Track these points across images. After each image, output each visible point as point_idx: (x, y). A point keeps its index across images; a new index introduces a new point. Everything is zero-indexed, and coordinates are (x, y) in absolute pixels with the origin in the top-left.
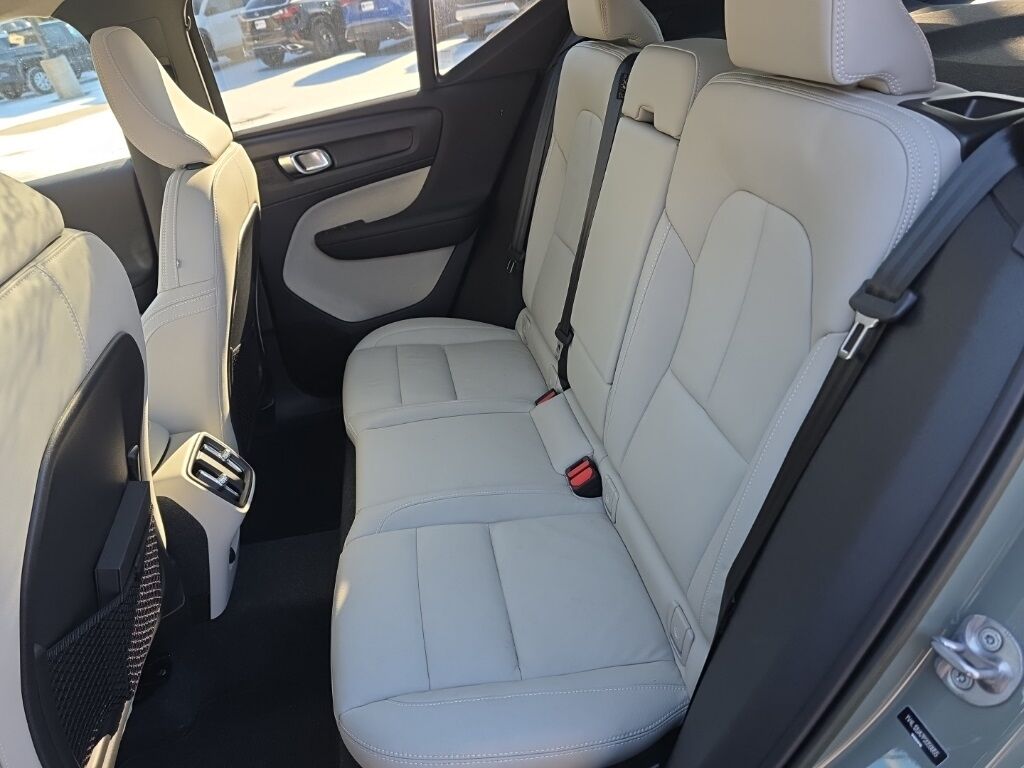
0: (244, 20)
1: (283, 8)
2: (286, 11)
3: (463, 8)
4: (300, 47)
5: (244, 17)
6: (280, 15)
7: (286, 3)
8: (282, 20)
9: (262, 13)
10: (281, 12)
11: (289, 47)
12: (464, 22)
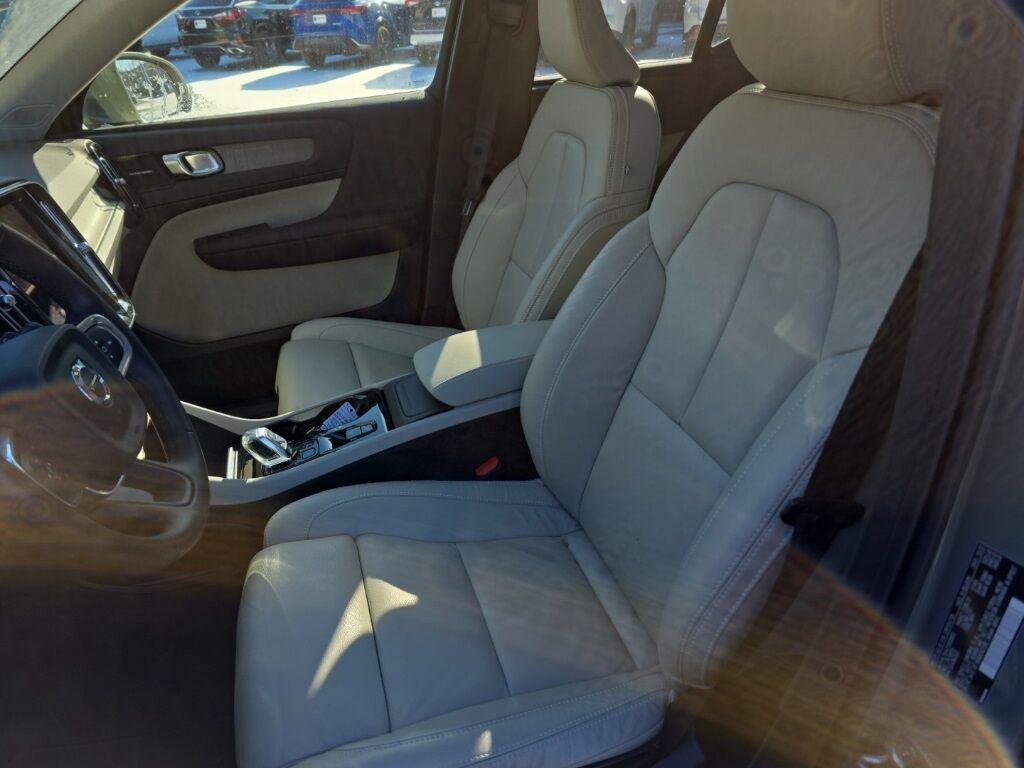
0: (181, 17)
1: (227, 10)
2: (230, 14)
3: (418, 33)
4: (241, 51)
5: (183, 15)
6: (223, 17)
7: (230, 6)
8: (225, 23)
9: (204, 13)
10: (224, 14)
11: (230, 50)
12: (417, 47)
